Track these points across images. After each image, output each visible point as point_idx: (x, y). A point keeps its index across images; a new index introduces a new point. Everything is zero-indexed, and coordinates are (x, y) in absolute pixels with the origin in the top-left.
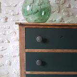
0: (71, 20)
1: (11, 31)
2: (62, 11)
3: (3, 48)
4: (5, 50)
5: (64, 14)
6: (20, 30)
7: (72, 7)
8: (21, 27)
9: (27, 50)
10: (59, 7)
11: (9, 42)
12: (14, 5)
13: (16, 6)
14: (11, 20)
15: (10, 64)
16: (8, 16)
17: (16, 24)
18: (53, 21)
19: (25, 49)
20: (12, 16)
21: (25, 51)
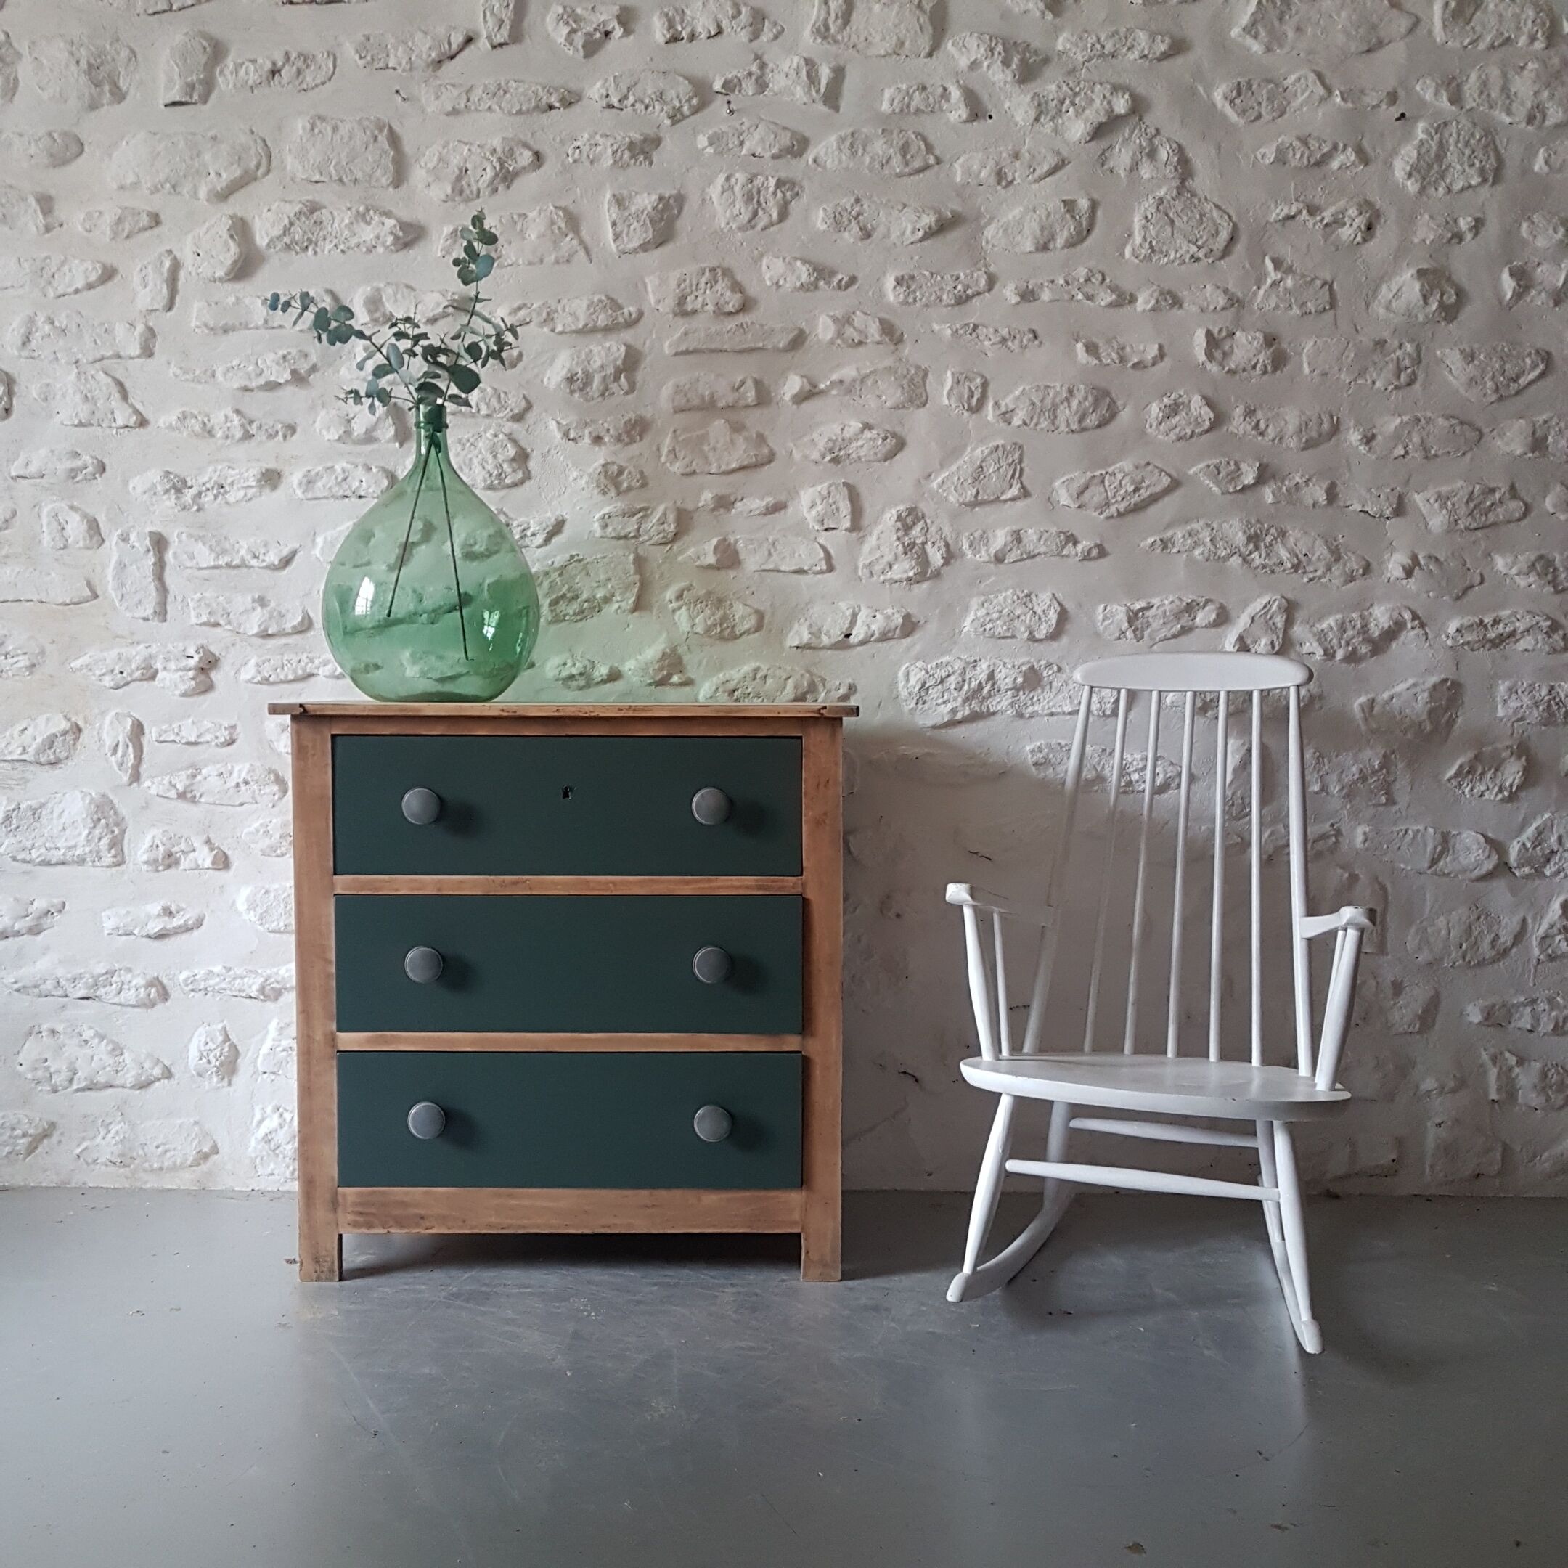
0: (747, 668)
1: (241, 771)
2: (670, 594)
3: (168, 912)
5: (682, 617)
6: (300, 751)
7: (752, 562)
8: (308, 732)
9: (345, 884)
10: (640, 562)
11: (223, 862)
12: (273, 558)
13: (287, 562)
14: (248, 673)
15: (229, 1067)
16: (217, 641)
17: (275, 710)
18: (598, 683)
19: (335, 874)
20: (251, 646)
21: (332, 885)
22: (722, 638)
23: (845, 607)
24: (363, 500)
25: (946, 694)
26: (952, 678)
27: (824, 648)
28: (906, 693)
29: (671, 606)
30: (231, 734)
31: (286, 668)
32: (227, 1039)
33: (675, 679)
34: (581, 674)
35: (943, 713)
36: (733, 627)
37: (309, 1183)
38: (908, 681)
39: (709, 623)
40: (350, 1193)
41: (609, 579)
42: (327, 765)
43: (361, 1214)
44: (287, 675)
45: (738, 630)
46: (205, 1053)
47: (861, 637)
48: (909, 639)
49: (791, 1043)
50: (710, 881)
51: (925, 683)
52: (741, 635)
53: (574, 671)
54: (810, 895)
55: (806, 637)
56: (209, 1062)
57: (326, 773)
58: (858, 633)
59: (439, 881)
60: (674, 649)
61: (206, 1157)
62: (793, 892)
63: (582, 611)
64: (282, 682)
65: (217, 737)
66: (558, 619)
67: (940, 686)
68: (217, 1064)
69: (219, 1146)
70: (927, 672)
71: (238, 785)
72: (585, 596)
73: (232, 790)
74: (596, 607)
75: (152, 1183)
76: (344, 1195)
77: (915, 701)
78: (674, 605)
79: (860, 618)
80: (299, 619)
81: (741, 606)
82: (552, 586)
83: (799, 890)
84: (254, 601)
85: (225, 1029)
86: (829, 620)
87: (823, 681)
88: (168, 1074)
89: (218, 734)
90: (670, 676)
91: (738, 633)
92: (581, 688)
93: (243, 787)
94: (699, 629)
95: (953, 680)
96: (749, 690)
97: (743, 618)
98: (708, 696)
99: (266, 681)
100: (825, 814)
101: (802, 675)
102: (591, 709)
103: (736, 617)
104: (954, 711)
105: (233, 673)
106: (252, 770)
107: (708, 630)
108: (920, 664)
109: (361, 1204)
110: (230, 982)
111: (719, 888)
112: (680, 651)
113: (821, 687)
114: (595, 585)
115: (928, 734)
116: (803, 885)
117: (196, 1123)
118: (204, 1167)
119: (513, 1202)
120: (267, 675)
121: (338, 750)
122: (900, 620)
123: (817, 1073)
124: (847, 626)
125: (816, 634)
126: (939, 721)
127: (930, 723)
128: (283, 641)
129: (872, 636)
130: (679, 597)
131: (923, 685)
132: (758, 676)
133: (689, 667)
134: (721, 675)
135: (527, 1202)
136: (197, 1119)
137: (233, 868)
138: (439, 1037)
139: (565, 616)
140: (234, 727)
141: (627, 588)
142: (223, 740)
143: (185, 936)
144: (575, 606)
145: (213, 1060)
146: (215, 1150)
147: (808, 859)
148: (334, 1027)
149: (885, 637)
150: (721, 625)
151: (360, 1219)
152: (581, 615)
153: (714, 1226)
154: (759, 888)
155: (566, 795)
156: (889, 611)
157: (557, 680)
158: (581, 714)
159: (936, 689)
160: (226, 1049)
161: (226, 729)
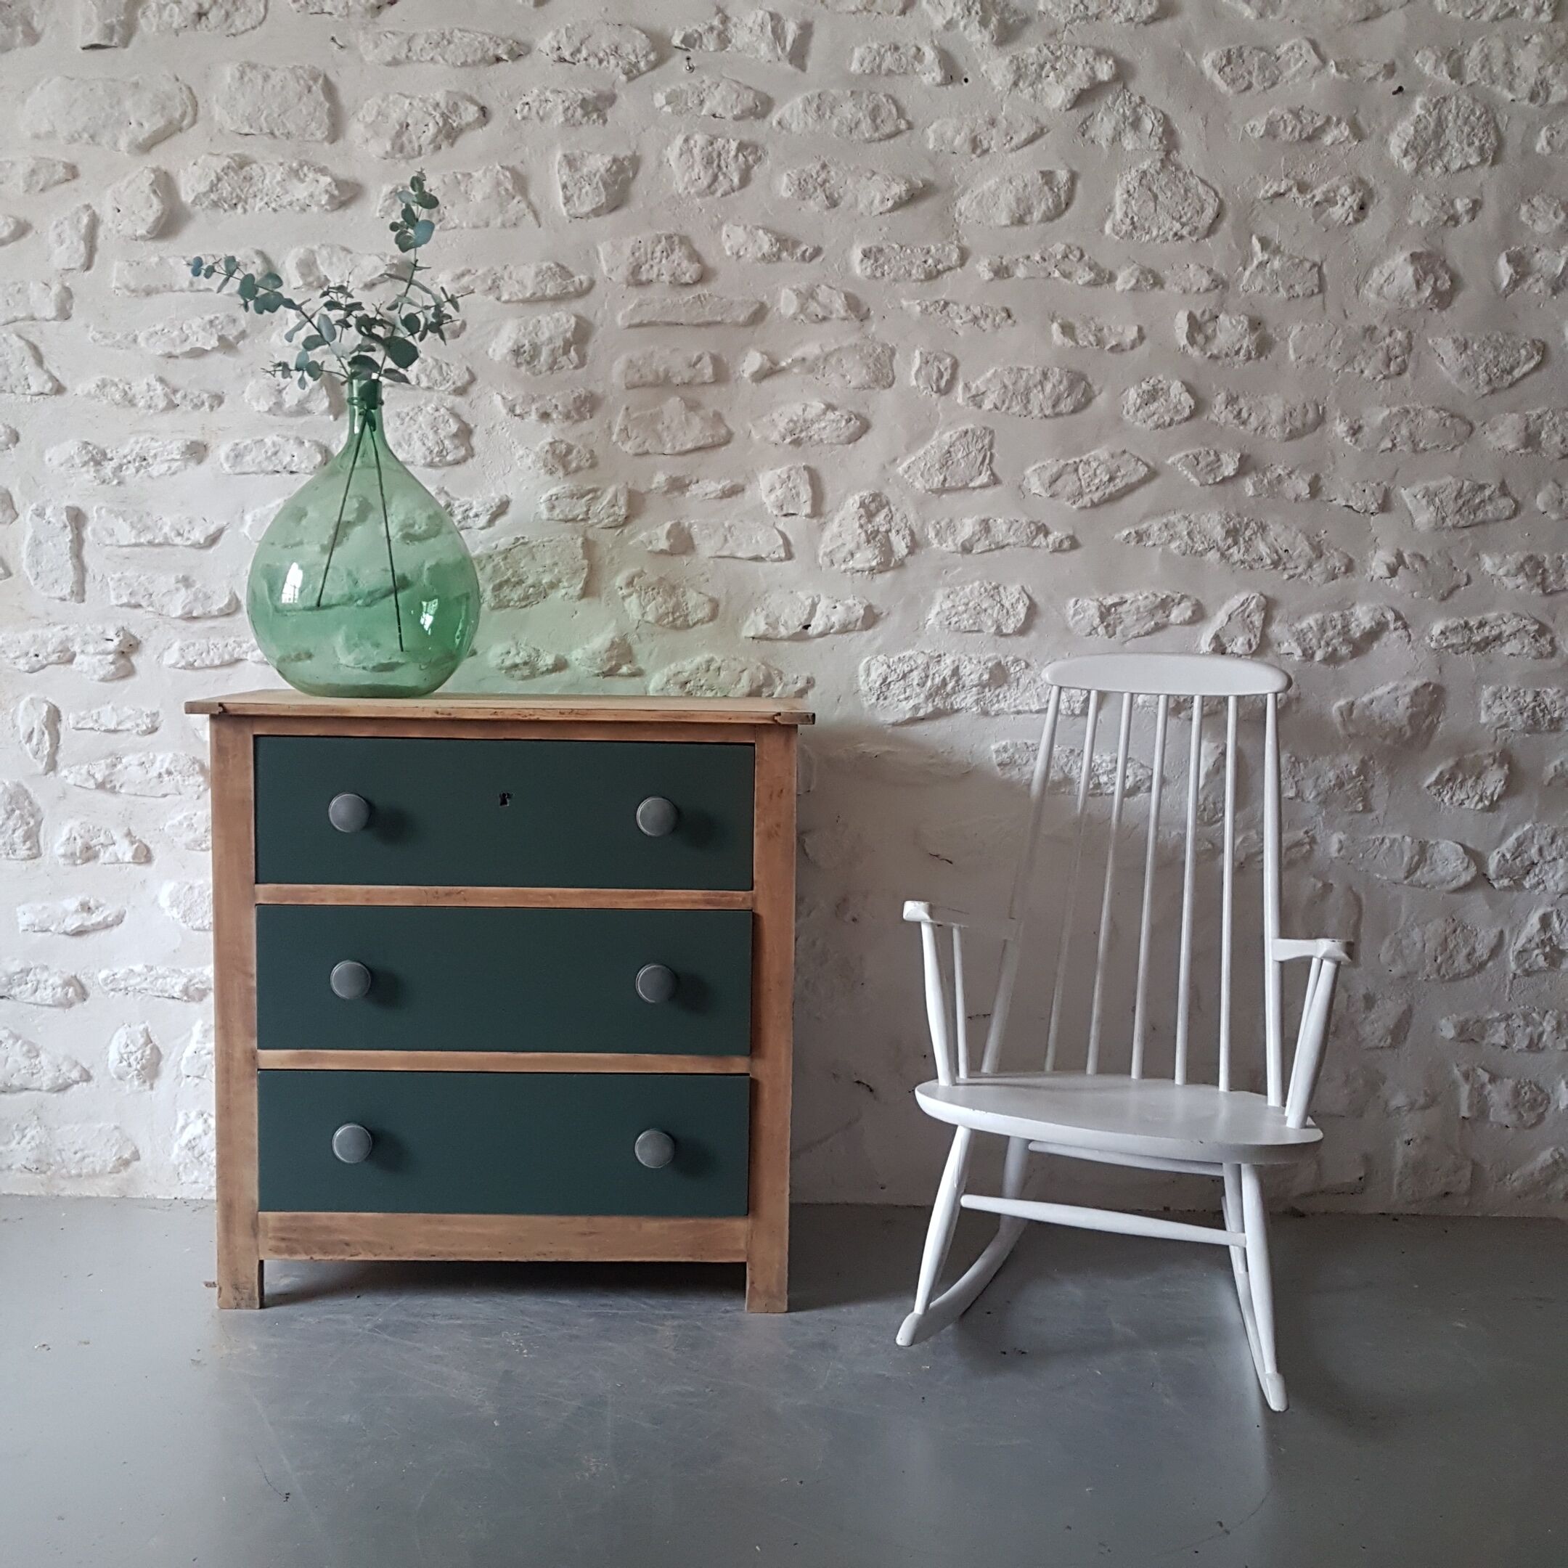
0: (700, 659)
1: (163, 760)
2: (620, 580)
3: (86, 908)
4: (107, 926)
5: (632, 604)
6: (219, 750)
7: (706, 548)
8: (228, 732)
9: (267, 893)
10: (588, 546)
11: (144, 856)
12: (198, 536)
13: (213, 540)
14: (172, 657)
15: (151, 1069)
16: (138, 623)
17: (192, 708)
18: (543, 673)
19: (257, 882)
20: (175, 628)
21: (254, 895)
22: (673, 627)
23: (804, 597)
24: (294, 476)
25: (908, 690)
26: (915, 673)
27: (781, 639)
28: (867, 688)
29: (620, 593)
30: (153, 722)
31: (212, 653)
32: (149, 1041)
33: (624, 669)
34: (525, 663)
35: (904, 709)
36: (687, 615)
37: (228, 1206)
38: (868, 675)
39: (661, 611)
40: (270, 1216)
41: (556, 564)
42: (247, 768)
43: (283, 1239)
44: (213, 660)
45: (693, 618)
46: (125, 1056)
47: (820, 629)
48: (870, 632)
49: (739, 1065)
50: (656, 894)
51: (887, 678)
52: (694, 624)
53: (518, 660)
54: (762, 910)
55: (762, 627)
56: (130, 1065)
57: (248, 775)
58: (818, 625)
59: (368, 892)
60: (624, 639)
61: (126, 1163)
62: (743, 907)
63: (527, 597)
64: (208, 667)
65: (138, 725)
66: (501, 605)
67: (902, 682)
68: (139, 1067)
69: (140, 1152)
70: (889, 667)
71: (160, 775)
72: (530, 581)
73: (155, 781)
74: (542, 592)
75: (70, 1190)
76: (265, 1220)
77: (875, 696)
78: (625, 592)
79: (821, 608)
80: (226, 601)
81: (695, 594)
82: (496, 569)
83: (748, 905)
84: (177, 582)
85: (146, 1030)
86: (787, 610)
87: (780, 673)
88: (87, 1077)
89: (139, 721)
90: (618, 666)
91: (691, 623)
92: (524, 678)
93: (166, 778)
94: (650, 617)
95: (915, 677)
96: (702, 682)
97: (696, 607)
98: (659, 688)
99: (190, 666)
100: (778, 826)
101: (758, 668)
102: (531, 712)
103: (690, 605)
104: (916, 708)
105: (156, 657)
106: (175, 759)
107: (659, 619)
108: (881, 658)
109: (281, 1229)
110: (151, 982)
111: (666, 901)
112: (629, 639)
113: (777, 680)
114: (541, 569)
115: (889, 731)
116: (754, 900)
117: (116, 1128)
118: (124, 1174)
119: (443, 1228)
120: (191, 660)
121: (261, 751)
122: (862, 612)
123: (766, 1095)
124: (805, 617)
125: (773, 624)
126: (901, 717)
127: (891, 719)
128: (210, 623)
129: (832, 628)
130: (630, 583)
131: (885, 680)
132: (712, 668)
133: (639, 657)
134: (672, 666)
135: (459, 1229)
136: (118, 1124)
137: (155, 863)
138: (366, 1056)
139: (509, 601)
140: (155, 714)
141: (575, 573)
142: (144, 728)
143: (103, 933)
144: (519, 592)
145: (134, 1063)
146: (136, 1156)
147: (759, 873)
148: (255, 1043)
149: (845, 629)
150: (673, 613)
151: (283, 1245)
152: (526, 600)
153: (655, 1255)
154: (708, 902)
155: (504, 802)
156: (850, 602)
157: (501, 669)
158: (520, 718)
159: (898, 685)
160: (148, 1052)
161: (147, 716)
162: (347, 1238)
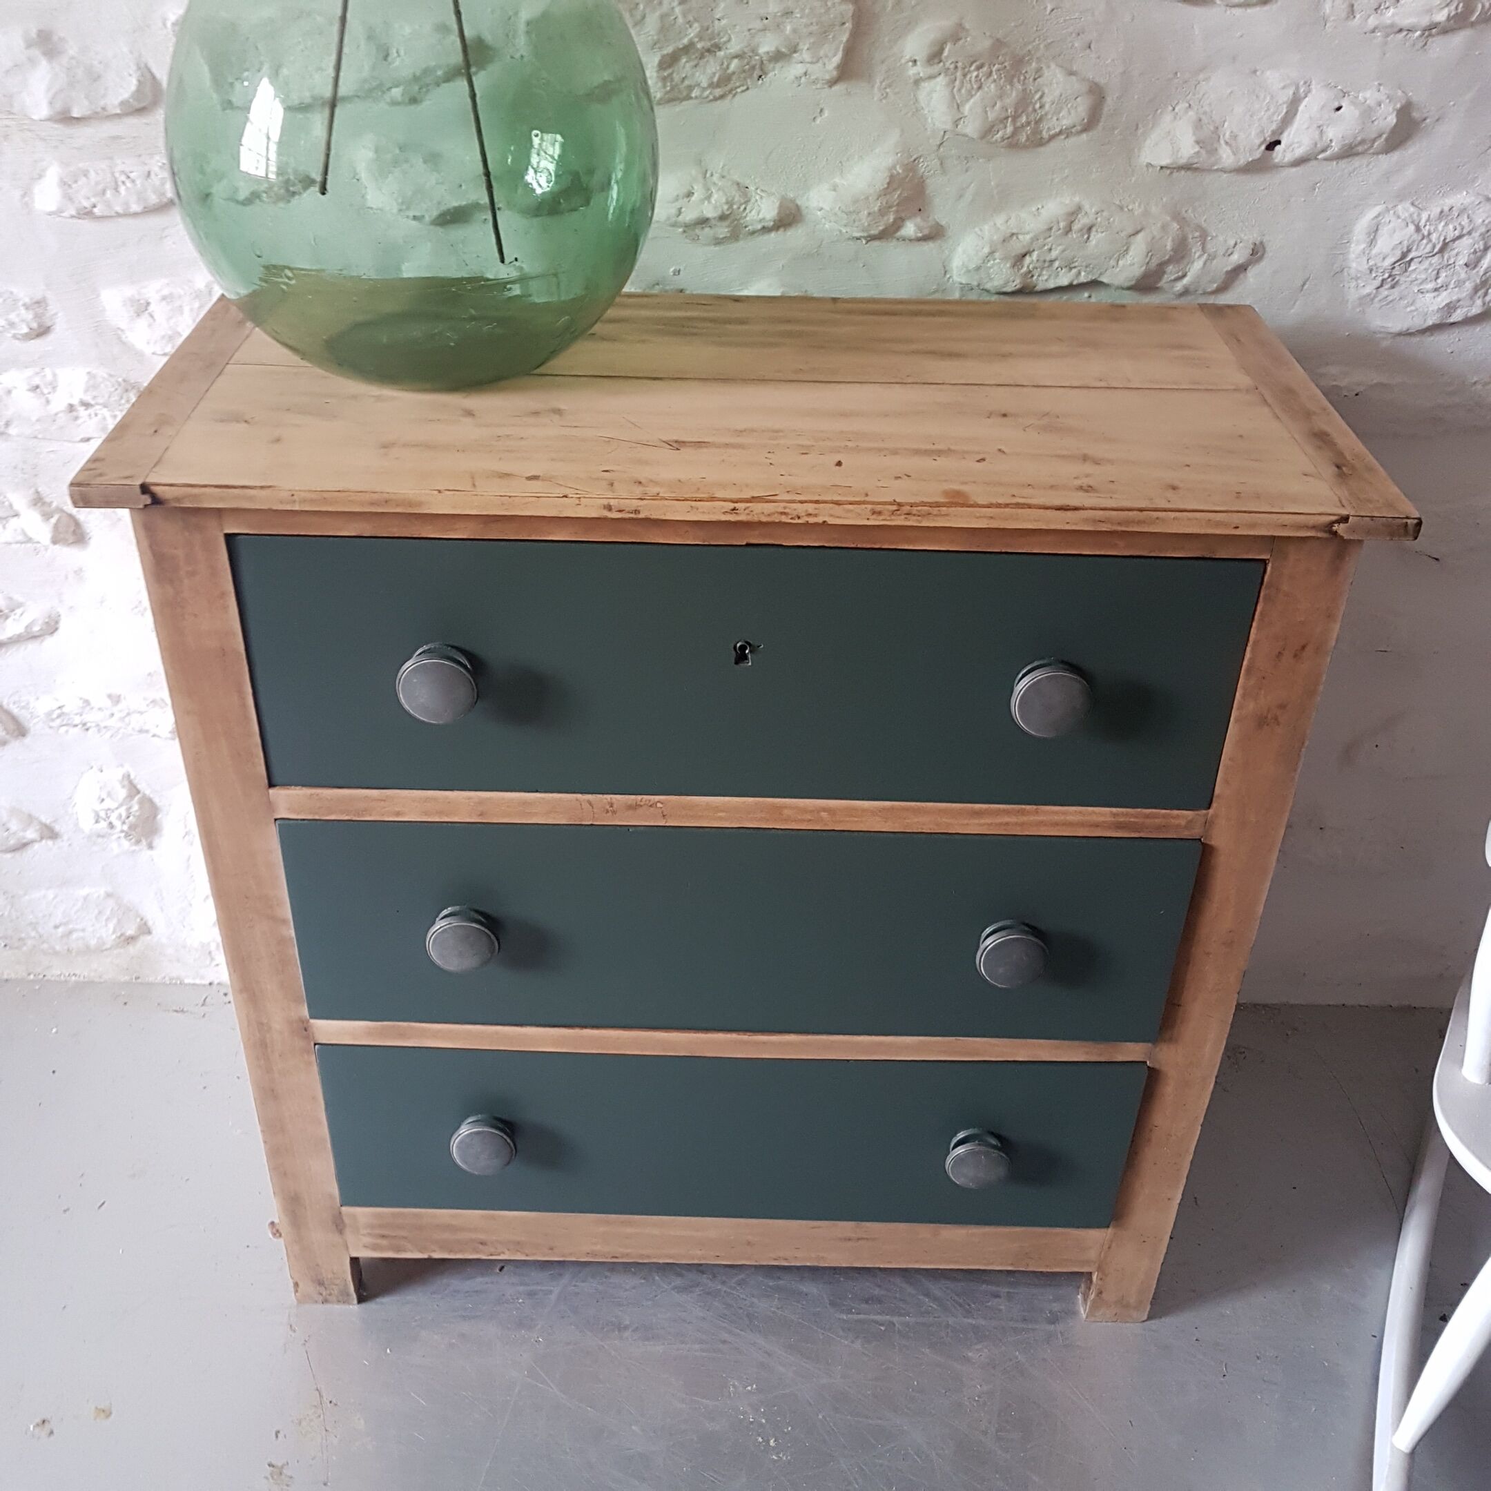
4: (30, 636)
5: (934, 97)
9: (293, 803)
11: (73, 535)
14: (48, 196)
15: (144, 827)
18: (753, 233)
19: (271, 785)
22: (1012, 144)
23: (1276, 81)
25: (1443, 274)
26: (1466, 241)
27: (1223, 170)
28: (1364, 267)
29: (912, 71)
30: (36, 316)
31: (122, 189)
32: (133, 790)
33: (910, 229)
34: (723, 218)
35: (1430, 306)
36: (1038, 122)
37: (293, 1203)
38: (1372, 243)
39: (992, 116)
40: (362, 1213)
41: (788, 13)
42: (223, 595)
43: (383, 1236)
44: (127, 204)
45: (1052, 125)
46: (102, 814)
47: (1299, 152)
48: (1395, 156)
49: (1132, 1051)
50: (1023, 812)
51: (1409, 251)
52: (1052, 138)
53: (709, 212)
54: (1220, 839)
55: (1187, 149)
56: (111, 826)
57: (225, 608)
58: (1296, 141)
59: (481, 802)
60: (911, 167)
61: (131, 939)
62: (1186, 834)
63: (725, 79)
64: (120, 216)
65: (12, 325)
66: (676, 96)
67: (1435, 260)
68: (125, 828)
69: (150, 923)
70: (1418, 229)
71: (71, 408)
72: (734, 47)
73: (63, 418)
74: (757, 69)
75: (57, 970)
76: (354, 1217)
77: (1377, 282)
78: (919, 70)
79: (1309, 108)
80: (133, 84)
81: (1060, 76)
82: (666, 28)
83: (1196, 832)
84: (29, 45)
85: (127, 777)
86: (1239, 110)
87: (1204, 235)
88: (50, 833)
89: (13, 317)
90: (898, 224)
91: (1045, 135)
92: (718, 242)
93: (82, 411)
94: (971, 127)
95: (1463, 250)
96: (1054, 254)
97: (1060, 103)
98: (972, 266)
100: (1282, 706)
101: (1164, 228)
102: (810, 508)
103: (1047, 99)
104: (1450, 307)
105: (17, 194)
106: (92, 384)
107: (988, 131)
108: (1405, 209)
109: (381, 1226)
110: (122, 719)
111: (1041, 823)
112: (922, 168)
113: (1196, 250)
114: (758, 25)
115: (1385, 344)
116: (1208, 824)
117: (109, 895)
118: (132, 949)
119: (629, 1230)
120: (86, 204)
121: (247, 579)
122: (1392, 120)
123: (1168, 1091)
124: (1274, 127)
125: (1208, 143)
126: (1418, 323)
127: (1396, 326)
128: (109, 129)
129: (1323, 151)
130: (935, 56)
131: (1404, 255)
132: (1076, 227)
133: (937, 201)
134: (1000, 220)
135: (656, 1231)
136: (109, 889)
137: (93, 543)
138: (497, 1033)
139: (690, 88)
140: (40, 303)
141: (824, 33)
142: (25, 330)
143: (31, 646)
144: (711, 69)
145: (117, 824)
146: (145, 929)
147: (1226, 782)
148: (305, 1012)
149: (1349, 152)
150: (1015, 118)
151: (384, 1242)
152: (725, 85)
154: (1119, 826)
155: (741, 657)
156: (1369, 96)
157: (675, 225)
158: (784, 519)
159: (1426, 264)
160: (136, 807)
161: (27, 307)
162: (482, 1237)
